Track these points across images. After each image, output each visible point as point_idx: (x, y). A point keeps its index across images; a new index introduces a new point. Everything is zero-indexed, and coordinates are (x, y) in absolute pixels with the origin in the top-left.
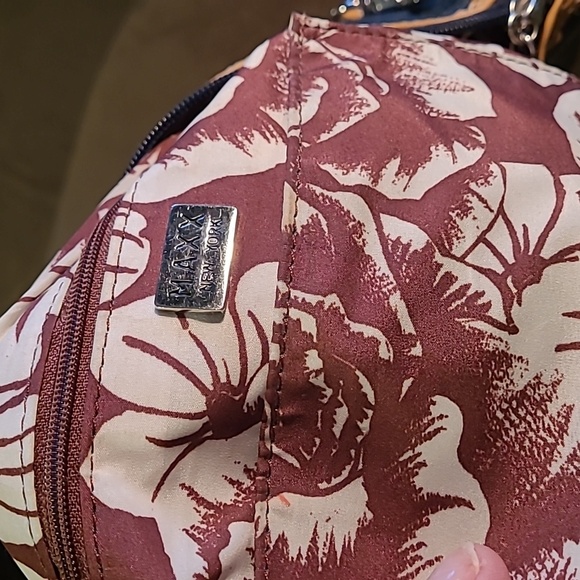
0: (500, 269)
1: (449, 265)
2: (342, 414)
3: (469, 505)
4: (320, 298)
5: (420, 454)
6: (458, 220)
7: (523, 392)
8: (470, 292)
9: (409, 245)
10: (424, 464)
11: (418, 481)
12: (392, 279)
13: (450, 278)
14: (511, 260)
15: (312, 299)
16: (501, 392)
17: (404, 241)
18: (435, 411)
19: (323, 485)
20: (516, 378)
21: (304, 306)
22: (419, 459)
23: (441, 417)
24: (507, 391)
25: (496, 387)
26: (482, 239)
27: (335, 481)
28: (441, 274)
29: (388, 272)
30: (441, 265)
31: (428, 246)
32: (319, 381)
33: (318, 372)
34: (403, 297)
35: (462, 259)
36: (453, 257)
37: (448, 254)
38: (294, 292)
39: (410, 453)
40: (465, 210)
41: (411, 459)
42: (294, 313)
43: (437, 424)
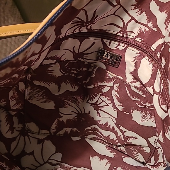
0: (97, 104)
1: (99, 96)
2: (75, 72)
3: (59, 92)
4: (94, 73)
5: (68, 83)
6: (107, 98)
7: (78, 101)
8: (93, 99)
9: (103, 89)
10: (66, 84)
11: (63, 83)
12: (97, 86)
13: (96, 96)
14: (99, 106)
15: (94, 72)
16: (78, 97)
17: (104, 89)
18: (76, 87)
19: (61, 70)
20: (80, 100)
21: (93, 70)
22: (67, 83)
23: (75, 88)
24: (78, 98)
25: (79, 97)
26: (103, 101)
27: (62, 72)
28: (97, 94)
29: (98, 85)
30: (99, 94)
31: (102, 92)
32: (81, 69)
33: (83, 70)
34: (93, 87)
35: (100, 98)
36: (100, 96)
37: (101, 95)
38: (96, 69)
39: (68, 82)
40: (109, 100)
41: (67, 82)
42: (93, 68)
43: (73, 87)
